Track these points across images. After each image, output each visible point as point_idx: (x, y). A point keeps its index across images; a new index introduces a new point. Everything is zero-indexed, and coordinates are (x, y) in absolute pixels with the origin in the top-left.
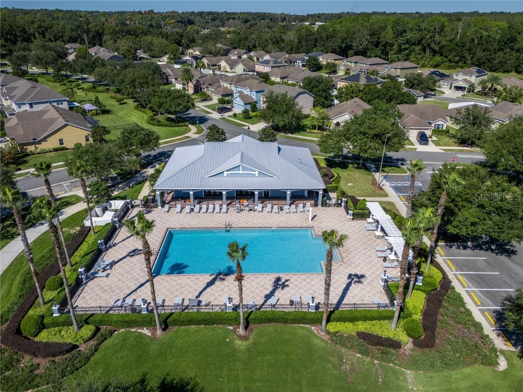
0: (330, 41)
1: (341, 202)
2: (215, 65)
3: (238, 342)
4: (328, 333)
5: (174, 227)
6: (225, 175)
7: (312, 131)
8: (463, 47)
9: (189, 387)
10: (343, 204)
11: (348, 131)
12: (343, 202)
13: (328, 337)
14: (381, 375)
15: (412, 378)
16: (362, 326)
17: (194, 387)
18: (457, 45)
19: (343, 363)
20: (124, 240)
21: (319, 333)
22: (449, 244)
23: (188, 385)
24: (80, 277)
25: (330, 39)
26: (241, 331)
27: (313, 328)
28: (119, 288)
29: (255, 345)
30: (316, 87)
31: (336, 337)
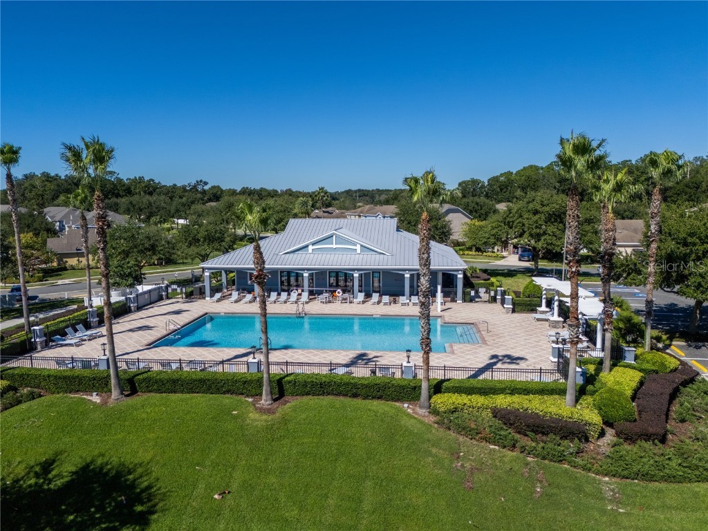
0: (505, 192)
1: (496, 295)
3: (253, 415)
4: (435, 412)
5: (216, 311)
6: (310, 251)
7: (466, 252)
8: (697, 188)
9: (131, 477)
10: (499, 297)
12: (499, 293)
13: (433, 418)
14: (541, 482)
15: (613, 490)
16: (502, 401)
19: (458, 457)
21: (414, 413)
22: (693, 344)
23: (131, 474)
26: (265, 401)
27: (406, 405)
29: (285, 421)
31: (448, 419)
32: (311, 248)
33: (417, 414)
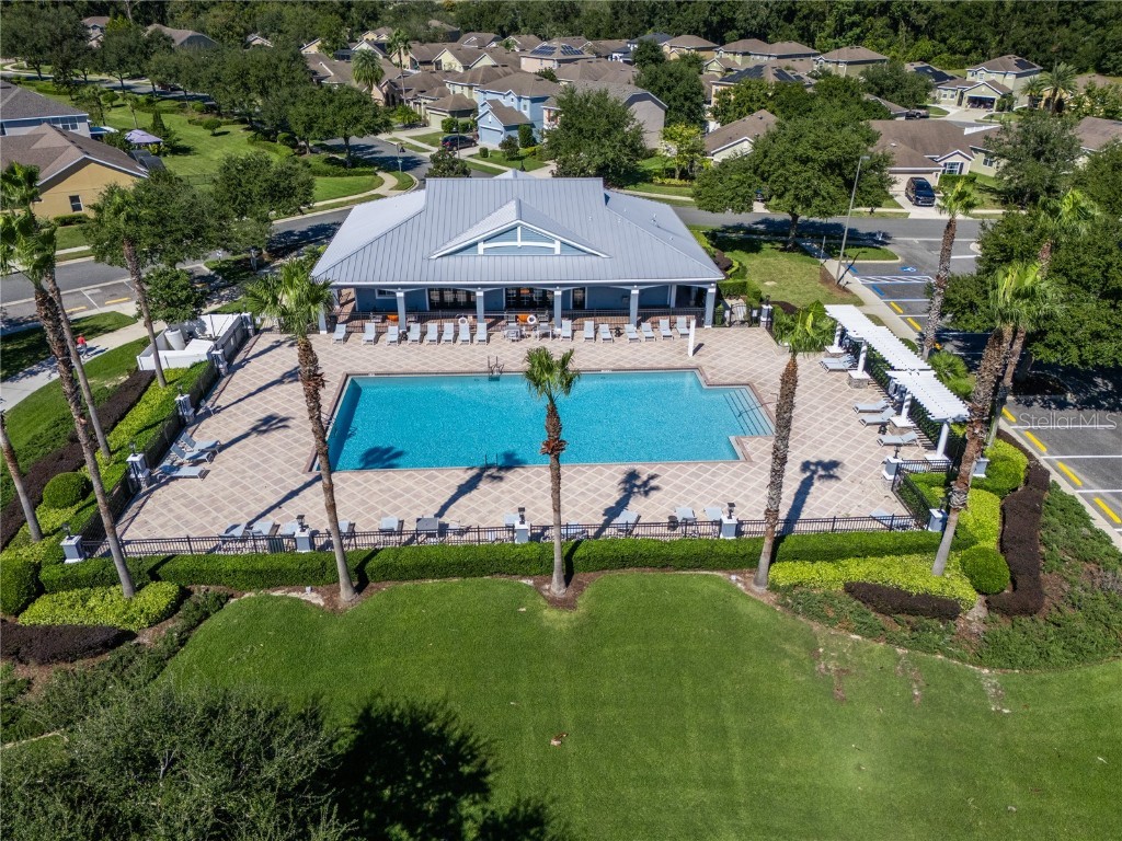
0: (685, 11)
2: (429, 63)
3: (550, 614)
4: (773, 588)
5: (362, 371)
6: (481, 251)
7: (667, 181)
9: (433, 725)
10: (763, 319)
11: (765, 156)
12: (765, 313)
13: (773, 597)
14: (917, 682)
15: (995, 686)
16: (859, 570)
17: (446, 724)
18: (967, 12)
19: (819, 656)
20: (240, 400)
21: (750, 592)
22: (1022, 398)
23: (431, 721)
24: (133, 476)
25: (684, 7)
26: (555, 587)
27: (733, 577)
28: (234, 501)
29: (593, 619)
30: (669, 90)
31: (794, 598)
32: (481, 246)
33: (752, 591)
